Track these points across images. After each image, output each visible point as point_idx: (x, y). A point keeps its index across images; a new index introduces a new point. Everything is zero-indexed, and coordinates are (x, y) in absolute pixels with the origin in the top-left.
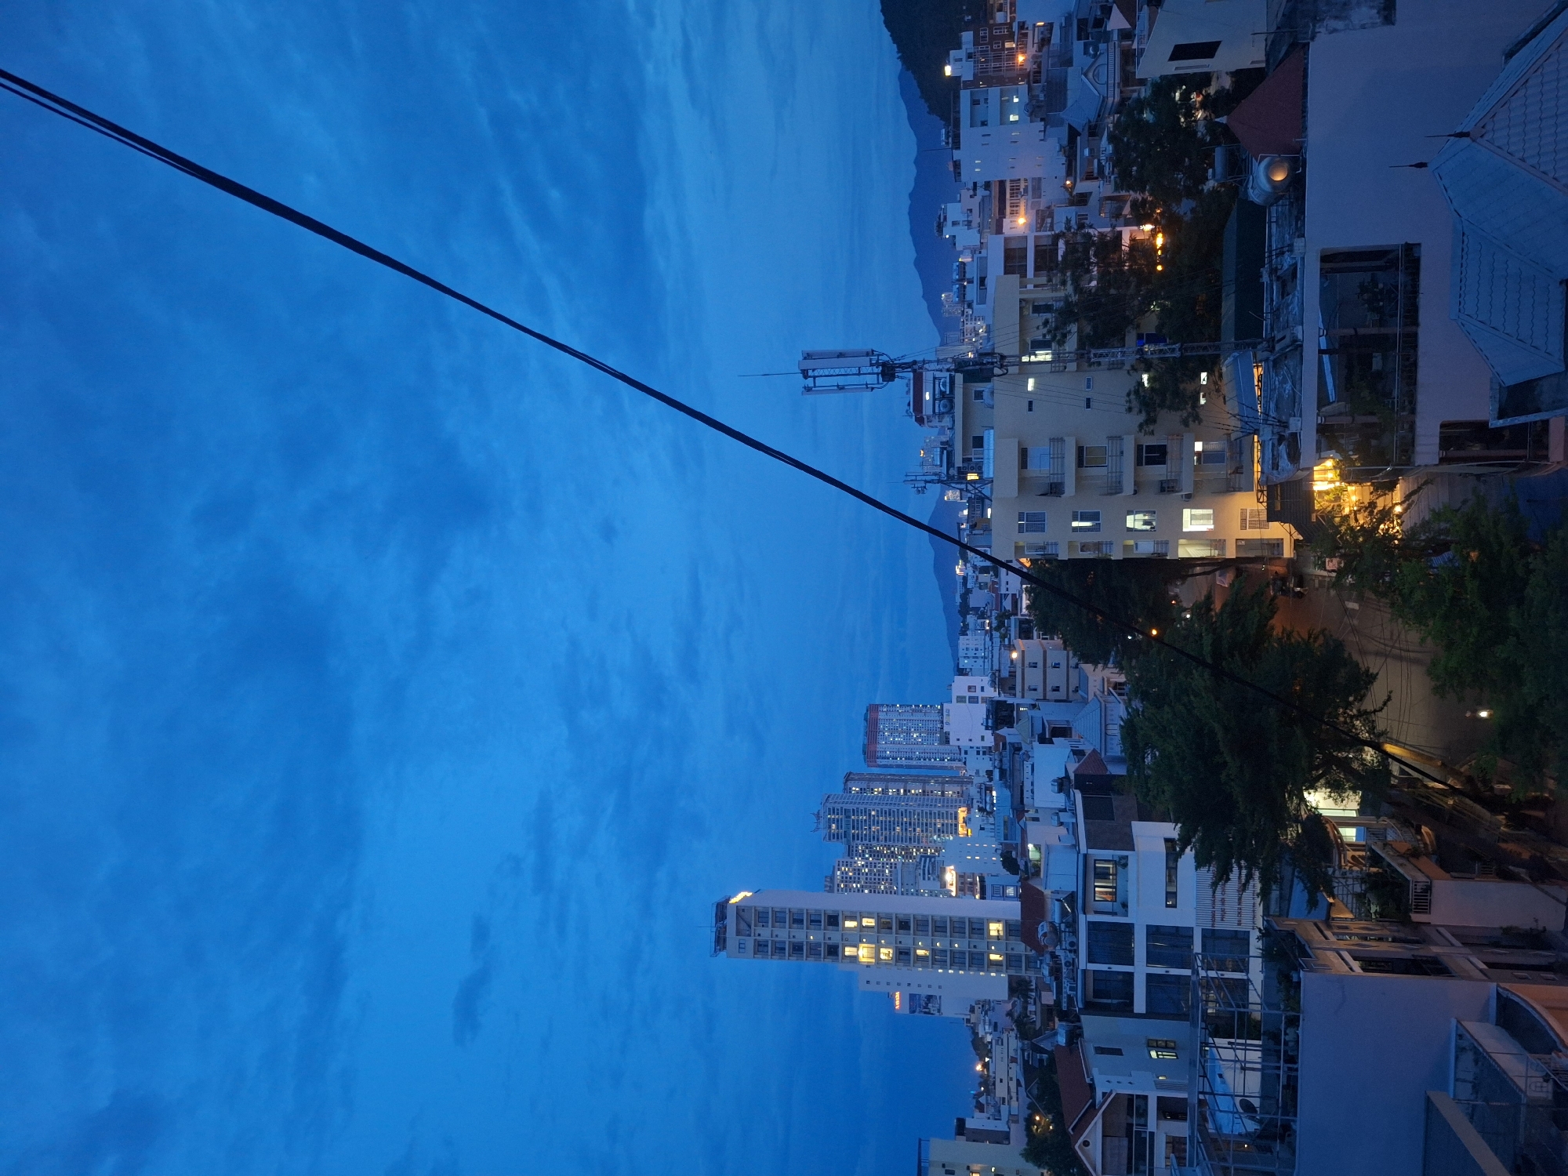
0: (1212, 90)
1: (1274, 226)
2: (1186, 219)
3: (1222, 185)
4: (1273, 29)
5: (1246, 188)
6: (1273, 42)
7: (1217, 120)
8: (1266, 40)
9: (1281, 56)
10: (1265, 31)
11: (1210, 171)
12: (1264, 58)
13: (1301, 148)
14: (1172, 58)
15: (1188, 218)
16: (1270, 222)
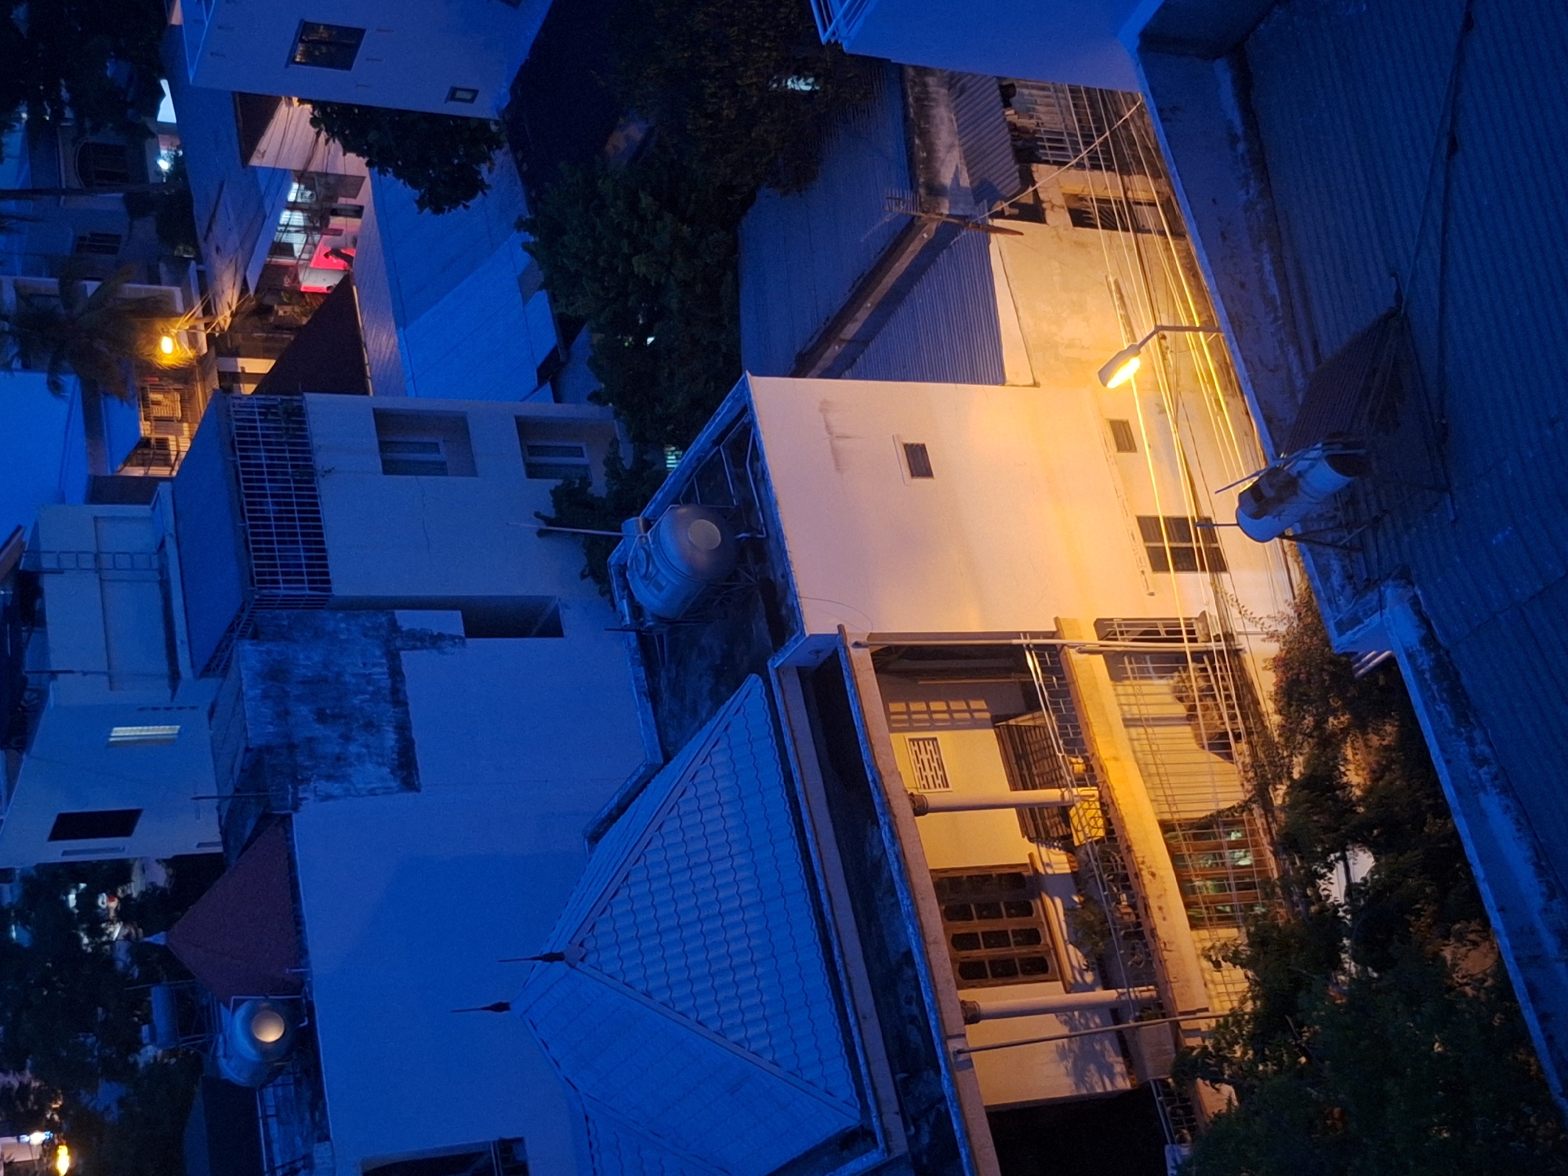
0: (135, 889)
1: (272, 1121)
2: (109, 1119)
3: (172, 1053)
4: (229, 791)
5: (214, 1057)
6: (231, 811)
7: (147, 939)
8: (218, 809)
9: (248, 832)
10: (215, 794)
11: (145, 1028)
12: (218, 838)
13: (302, 985)
14: (56, 835)
15: (112, 1117)
16: (265, 1117)
